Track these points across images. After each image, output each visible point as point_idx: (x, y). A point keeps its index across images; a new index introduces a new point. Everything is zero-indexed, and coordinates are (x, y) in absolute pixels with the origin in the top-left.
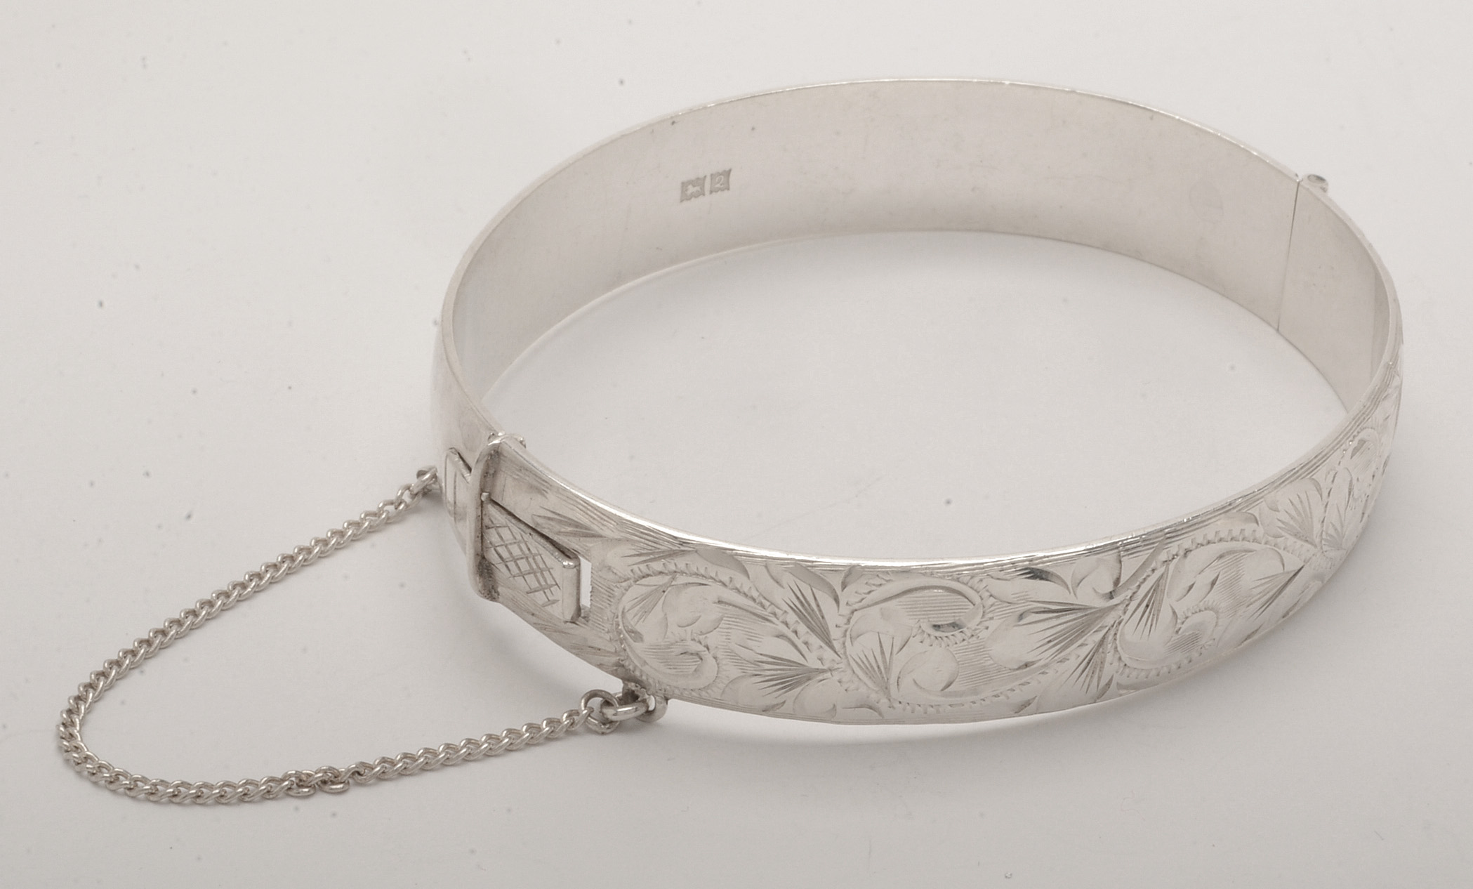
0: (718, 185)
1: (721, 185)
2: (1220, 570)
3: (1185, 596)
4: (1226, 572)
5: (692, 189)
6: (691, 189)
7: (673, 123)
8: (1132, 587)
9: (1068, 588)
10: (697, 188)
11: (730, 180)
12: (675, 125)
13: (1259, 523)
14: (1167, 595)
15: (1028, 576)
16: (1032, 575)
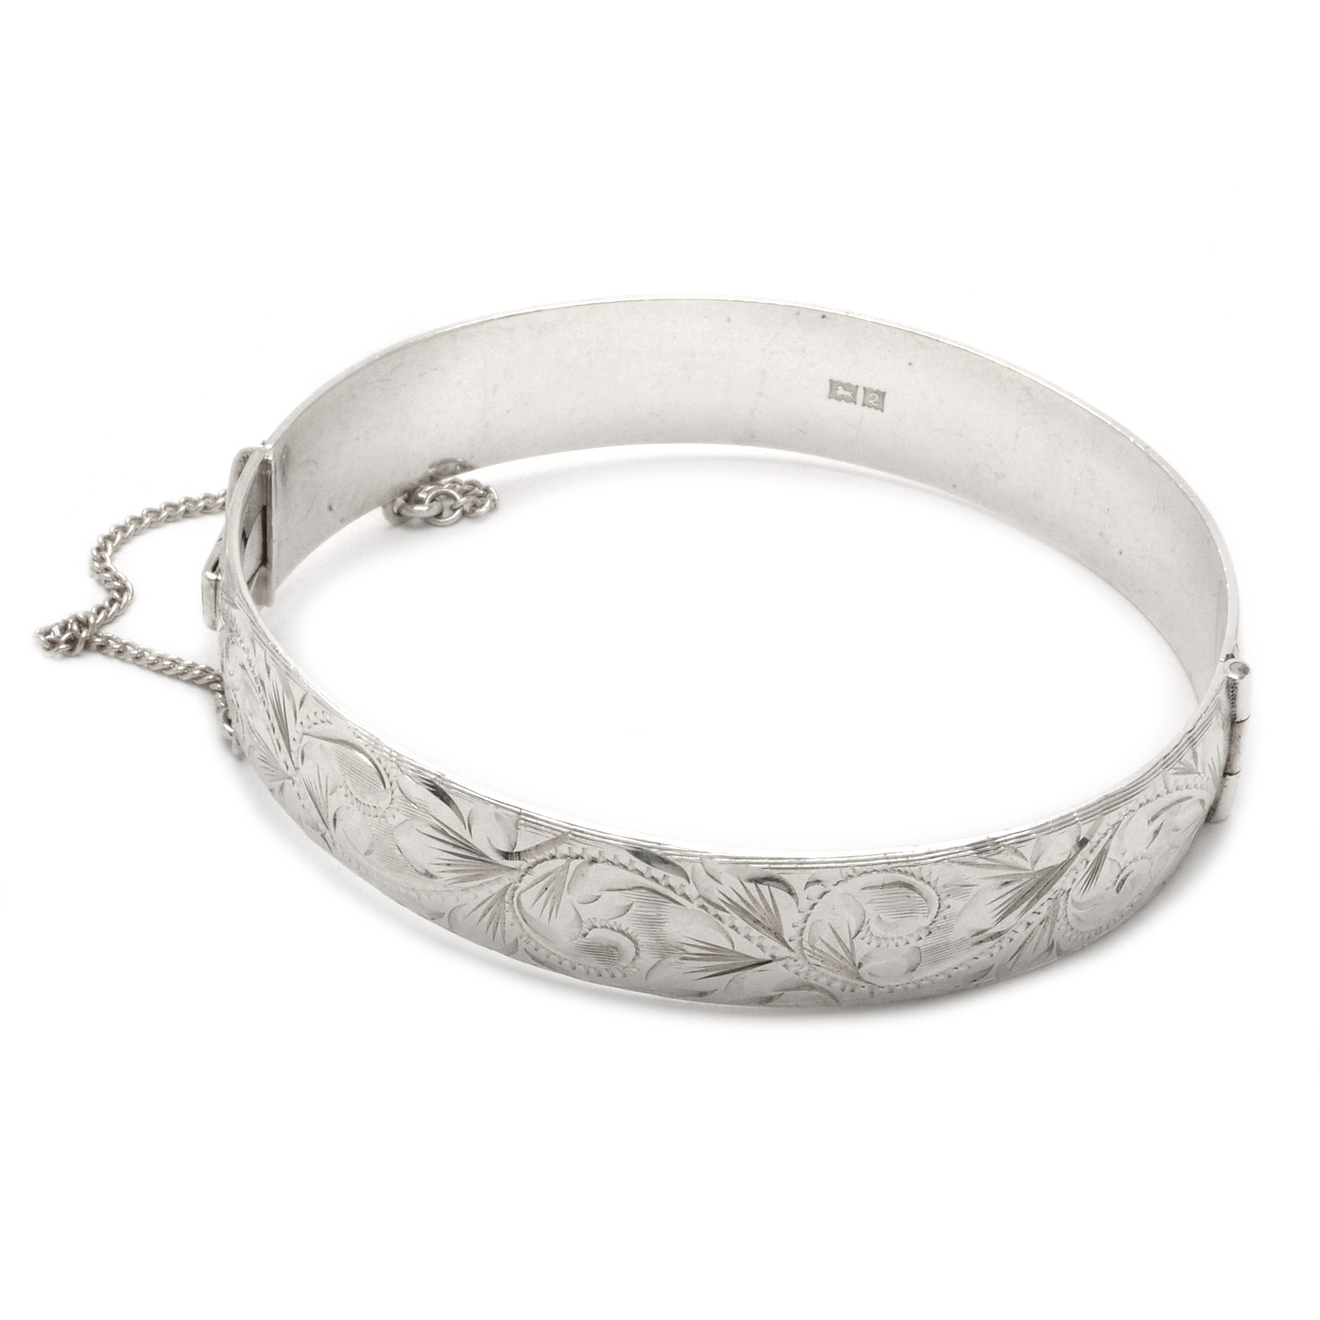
0: (872, 402)
1: (875, 403)
2: (634, 900)
3: (589, 903)
4: (641, 907)
5: (839, 390)
6: (841, 391)
7: (824, 317)
8: (529, 860)
9: (464, 824)
10: (848, 394)
11: (885, 401)
12: (825, 319)
13: (691, 881)
14: (568, 889)
15: (431, 789)
16: (435, 790)
